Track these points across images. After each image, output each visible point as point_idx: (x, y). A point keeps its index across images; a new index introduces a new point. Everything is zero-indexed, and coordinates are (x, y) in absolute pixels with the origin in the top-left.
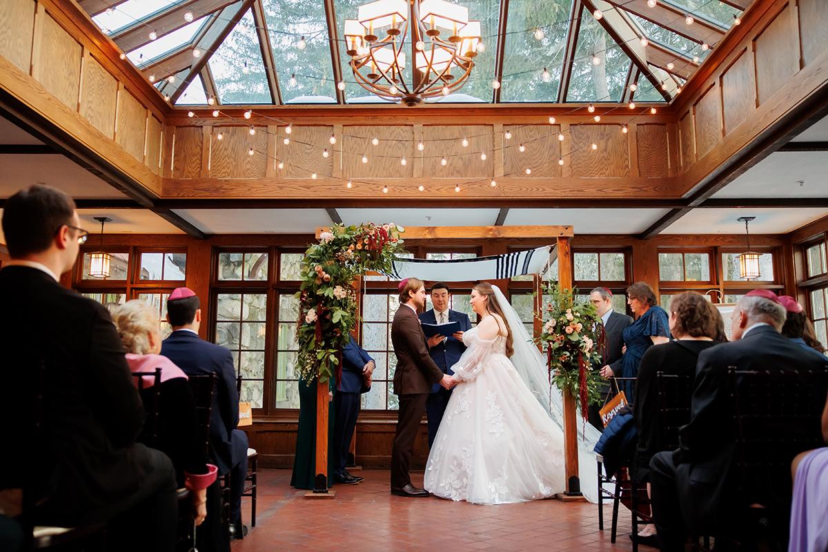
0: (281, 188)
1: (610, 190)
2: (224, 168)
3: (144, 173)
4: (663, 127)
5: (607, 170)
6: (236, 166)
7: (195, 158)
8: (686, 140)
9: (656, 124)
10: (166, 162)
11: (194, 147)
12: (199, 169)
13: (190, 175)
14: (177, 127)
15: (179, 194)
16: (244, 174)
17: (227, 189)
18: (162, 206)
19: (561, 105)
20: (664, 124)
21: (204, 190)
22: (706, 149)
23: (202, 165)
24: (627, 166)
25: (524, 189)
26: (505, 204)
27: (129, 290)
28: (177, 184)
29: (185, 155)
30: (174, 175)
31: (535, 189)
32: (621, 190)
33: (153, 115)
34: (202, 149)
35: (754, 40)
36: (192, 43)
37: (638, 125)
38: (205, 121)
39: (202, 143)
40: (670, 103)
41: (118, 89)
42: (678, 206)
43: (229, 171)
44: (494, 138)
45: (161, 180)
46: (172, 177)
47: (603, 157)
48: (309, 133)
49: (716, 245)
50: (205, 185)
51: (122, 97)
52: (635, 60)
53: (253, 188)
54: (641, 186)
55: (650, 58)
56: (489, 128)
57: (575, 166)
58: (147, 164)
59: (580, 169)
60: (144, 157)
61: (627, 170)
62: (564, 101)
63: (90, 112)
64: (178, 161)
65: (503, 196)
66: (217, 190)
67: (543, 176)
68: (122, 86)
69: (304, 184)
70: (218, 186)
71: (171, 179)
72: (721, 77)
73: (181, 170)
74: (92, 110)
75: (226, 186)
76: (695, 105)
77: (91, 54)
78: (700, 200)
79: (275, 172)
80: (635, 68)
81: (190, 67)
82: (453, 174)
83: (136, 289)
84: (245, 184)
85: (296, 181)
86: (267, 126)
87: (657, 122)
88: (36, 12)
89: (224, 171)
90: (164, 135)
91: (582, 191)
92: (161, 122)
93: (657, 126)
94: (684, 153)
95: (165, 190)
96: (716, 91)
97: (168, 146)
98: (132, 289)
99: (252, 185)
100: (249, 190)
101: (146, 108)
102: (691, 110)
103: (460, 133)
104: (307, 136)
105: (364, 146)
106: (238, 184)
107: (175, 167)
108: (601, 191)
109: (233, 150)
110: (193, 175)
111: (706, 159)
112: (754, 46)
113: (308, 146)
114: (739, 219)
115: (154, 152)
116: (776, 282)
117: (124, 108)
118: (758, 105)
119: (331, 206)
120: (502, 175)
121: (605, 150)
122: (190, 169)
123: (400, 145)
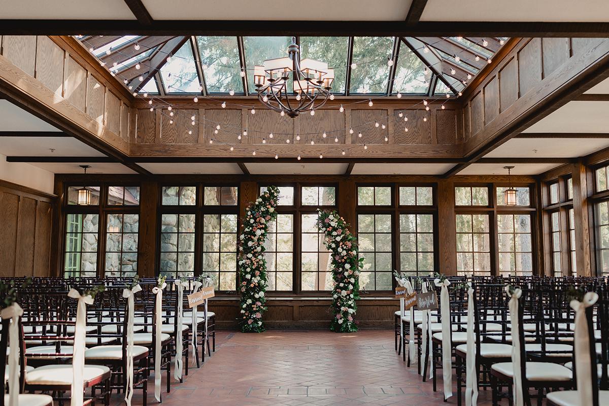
0: (208, 150)
1: (418, 153)
2: (170, 137)
3: (120, 142)
4: (453, 111)
5: (417, 139)
6: (179, 135)
7: (151, 130)
8: (467, 120)
9: (449, 110)
10: (132, 133)
11: (150, 122)
12: (154, 137)
13: (148, 141)
14: (138, 109)
15: (141, 154)
16: (184, 141)
17: (173, 151)
18: (129, 161)
19: (389, 97)
20: (455, 110)
21: (156, 151)
22: (476, 130)
23: (155, 135)
24: (430, 137)
25: (364, 152)
26: (351, 161)
27: (101, 212)
28: (140, 147)
29: (144, 128)
30: (137, 141)
31: (371, 152)
32: (426, 153)
33: (124, 103)
34: (155, 124)
35: (500, 72)
36: (149, 56)
37: (437, 110)
38: (157, 106)
39: (155, 120)
40: (457, 97)
41: (105, 92)
42: (463, 162)
43: (173, 139)
44: (345, 118)
45: (129, 145)
47: (415, 131)
48: (226, 114)
49: (492, 182)
50: (157, 148)
51: (108, 96)
52: (434, 72)
53: (190, 150)
54: (438, 150)
55: (444, 69)
57: (397, 137)
58: (121, 136)
59: (400, 139)
60: (120, 132)
61: (430, 139)
62: (390, 94)
63: (91, 111)
64: (140, 132)
65: (350, 156)
66: (166, 152)
67: (376, 143)
68: (107, 89)
69: (222, 148)
70: (167, 149)
71: (135, 144)
72: (484, 88)
73: (142, 138)
74: (93, 109)
75: (171, 149)
76: (471, 101)
77: (92, 74)
78: (475, 159)
79: (204, 140)
80: (435, 76)
81: (148, 72)
82: (319, 142)
83: (106, 211)
84: (184, 147)
85: (217, 146)
86: (198, 109)
87: (450, 108)
88: (65, 58)
89: (170, 138)
90: (130, 114)
91: (400, 153)
92: (128, 107)
93: (449, 111)
94: (466, 130)
95: (131, 151)
96: (481, 96)
97: (133, 122)
98: (103, 211)
99: (189, 148)
100: (187, 151)
101: (120, 100)
102: (469, 103)
103: (323, 115)
104: (225, 116)
105: (262, 123)
106: (180, 148)
107: (138, 136)
108: (412, 153)
109: (176, 125)
110: (150, 141)
111: (475, 137)
112: (499, 75)
113: (225, 123)
114: (504, 168)
115: (125, 127)
116: (531, 207)
117: (109, 103)
118: (500, 113)
119: (240, 161)
120: (350, 143)
121: (416, 126)
122: (148, 137)
123: (285, 122)
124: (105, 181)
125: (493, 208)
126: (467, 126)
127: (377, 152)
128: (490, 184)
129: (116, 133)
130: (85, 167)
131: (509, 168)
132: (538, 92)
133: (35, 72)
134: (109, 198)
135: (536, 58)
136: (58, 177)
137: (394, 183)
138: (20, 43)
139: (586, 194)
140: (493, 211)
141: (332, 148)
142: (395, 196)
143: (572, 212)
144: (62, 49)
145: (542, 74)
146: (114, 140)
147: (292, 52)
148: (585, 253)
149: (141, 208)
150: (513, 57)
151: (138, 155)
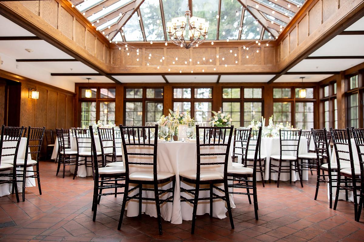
0: (147, 69)
1: (254, 70)
3: (104, 65)
4: (273, 48)
5: (253, 62)
6: (133, 62)
7: (119, 59)
8: (280, 52)
10: (110, 61)
11: (118, 56)
14: (113, 49)
16: (135, 65)
17: (129, 70)
18: (109, 75)
19: (239, 41)
21: (122, 70)
22: (285, 57)
25: (226, 69)
26: (220, 74)
27: (97, 101)
28: (114, 68)
29: (116, 58)
31: (229, 69)
33: (105, 46)
34: (121, 56)
35: (298, 23)
36: (118, 21)
37: (264, 47)
38: (122, 47)
39: (121, 54)
40: (276, 40)
42: (278, 74)
43: (130, 64)
44: (216, 52)
46: (112, 66)
47: (252, 59)
48: (156, 51)
50: (122, 68)
51: (97, 41)
52: (264, 26)
54: (265, 68)
55: (268, 25)
56: (215, 49)
57: (243, 61)
58: (104, 62)
60: (103, 60)
61: (260, 62)
62: (240, 39)
63: (88, 48)
64: (114, 60)
65: (219, 72)
66: (126, 70)
67: (232, 65)
68: (96, 38)
69: (154, 68)
71: (111, 67)
72: (290, 34)
73: (115, 63)
75: (129, 69)
76: (283, 41)
77: (88, 30)
78: (284, 72)
80: (264, 29)
81: (117, 30)
82: (203, 65)
83: (100, 101)
84: (135, 68)
85: (152, 67)
86: (142, 49)
88: (73, 20)
89: (128, 63)
90: (109, 52)
91: (245, 70)
92: (107, 48)
93: (271, 47)
94: (279, 57)
95: (110, 70)
96: (288, 38)
97: (110, 56)
98: (98, 101)
100: (137, 70)
101: (103, 44)
102: (281, 43)
103: (205, 51)
105: (174, 55)
106: (133, 68)
107: (113, 63)
108: (251, 70)
109: (131, 57)
110: (119, 65)
111: (284, 60)
112: (298, 25)
113: (155, 55)
114: (299, 78)
115: (106, 58)
116: (313, 99)
117: (97, 45)
118: (298, 45)
119: (163, 75)
120: (219, 64)
121: (253, 56)
122: (118, 63)
123: (185, 55)
124: (99, 86)
125: (293, 99)
126: (280, 55)
127: (232, 69)
129: (101, 61)
130: (89, 79)
131: (302, 78)
132: (319, 31)
133: (58, 26)
134: (101, 95)
135: (319, 12)
136: (77, 84)
137: (242, 86)
138: (49, 10)
139: (344, 90)
140: (293, 101)
143: (336, 101)
144: (72, 16)
145: (322, 21)
146: (100, 64)
147: (187, 15)
148: (342, 122)
149: (116, 99)
150: (306, 14)
151: (113, 72)
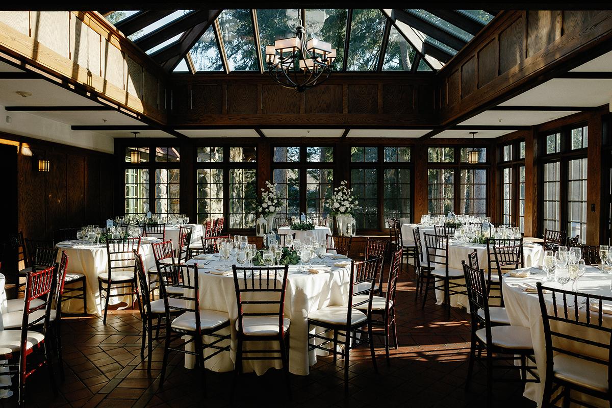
0: (230, 119)
1: (402, 121)
2: (200, 108)
3: (158, 114)
6: (206, 107)
7: (184, 103)
10: (169, 105)
11: (183, 97)
12: (186, 109)
16: (210, 112)
17: (202, 120)
18: (167, 128)
19: (379, 74)
22: (453, 103)
23: (188, 106)
25: (358, 120)
26: (348, 127)
27: (150, 168)
28: (175, 117)
29: (179, 101)
30: (173, 113)
31: (364, 120)
32: (409, 121)
33: (160, 81)
34: (187, 98)
35: (479, 52)
36: (180, 41)
38: (188, 83)
39: (187, 94)
41: (143, 71)
43: (202, 110)
44: (343, 92)
45: (166, 115)
47: (400, 102)
48: (244, 89)
49: (458, 143)
50: (190, 118)
51: (145, 75)
52: (418, 52)
54: (419, 118)
56: (340, 86)
57: (385, 108)
58: (159, 108)
59: (388, 109)
60: (157, 105)
62: (380, 71)
63: (130, 88)
64: (175, 104)
65: (347, 124)
67: (368, 113)
68: (144, 69)
69: (242, 117)
70: (197, 118)
72: (462, 67)
76: (448, 78)
77: (128, 56)
78: (450, 127)
79: (227, 111)
80: (418, 56)
82: (321, 112)
83: (154, 167)
85: (238, 116)
86: (222, 85)
88: (101, 41)
90: (166, 90)
92: (164, 84)
94: (442, 102)
95: (169, 121)
96: (458, 73)
97: (169, 96)
99: (215, 118)
100: (214, 120)
101: (157, 78)
102: (447, 80)
103: (325, 89)
104: (243, 91)
105: (274, 96)
106: (208, 117)
107: (173, 108)
109: (204, 98)
111: (453, 108)
112: (478, 56)
113: (244, 96)
114: (470, 133)
115: (162, 101)
116: (487, 164)
117: (146, 81)
118: (478, 88)
119: (257, 128)
120: (347, 112)
121: (401, 99)
123: (293, 96)
124: (153, 143)
125: (458, 164)
126: (444, 99)
127: (369, 120)
128: (457, 145)
129: (154, 106)
130: (135, 133)
131: (473, 133)
132: (521, 70)
134: (157, 158)
135: (520, 38)
136: (116, 141)
137: (381, 144)
140: (458, 167)
141: (332, 117)
142: (381, 155)
144: (98, 33)
146: (153, 112)
149: (182, 164)
150: (495, 38)
151: (174, 124)
